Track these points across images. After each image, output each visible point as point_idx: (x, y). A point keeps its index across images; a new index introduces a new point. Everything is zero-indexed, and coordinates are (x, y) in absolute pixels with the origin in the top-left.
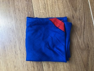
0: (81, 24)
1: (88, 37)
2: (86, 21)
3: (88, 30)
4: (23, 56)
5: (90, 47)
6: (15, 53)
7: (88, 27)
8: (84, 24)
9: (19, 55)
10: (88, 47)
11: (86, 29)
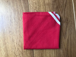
0: (63, 2)
1: (68, 13)
2: (67, 1)
3: (68, 7)
4: (17, 24)
5: (68, 20)
6: (11, 21)
7: (68, 5)
8: (66, 3)
9: (14, 23)
10: (67, 20)
11: (67, 6)
